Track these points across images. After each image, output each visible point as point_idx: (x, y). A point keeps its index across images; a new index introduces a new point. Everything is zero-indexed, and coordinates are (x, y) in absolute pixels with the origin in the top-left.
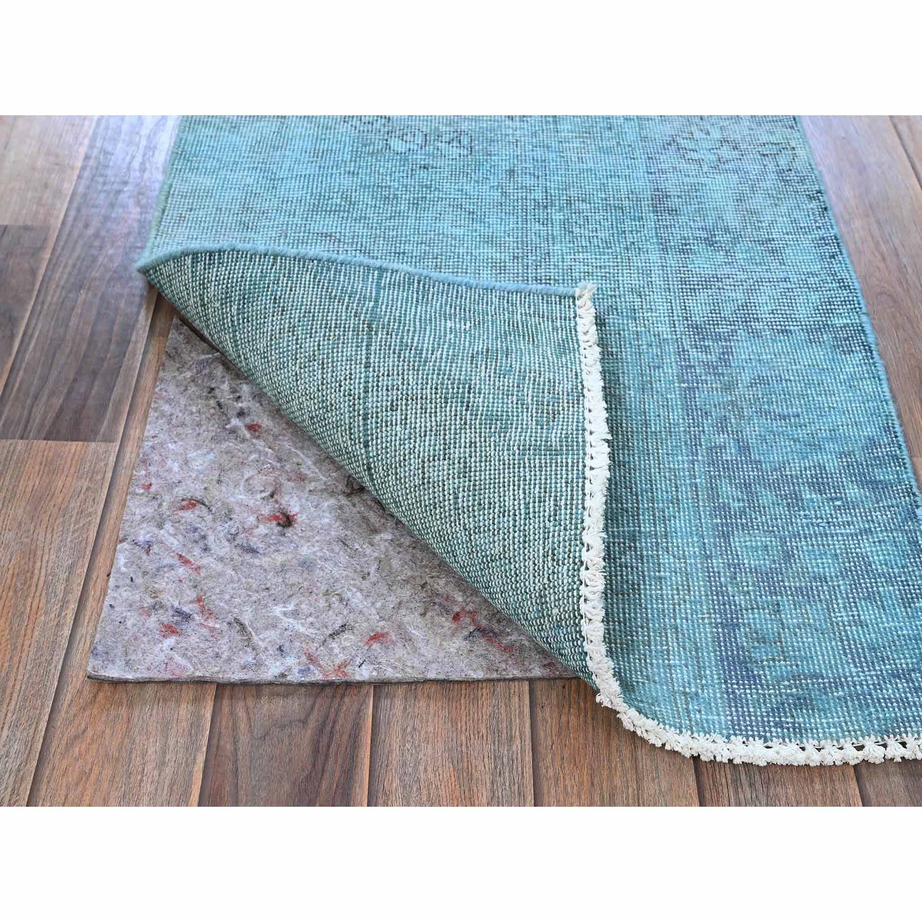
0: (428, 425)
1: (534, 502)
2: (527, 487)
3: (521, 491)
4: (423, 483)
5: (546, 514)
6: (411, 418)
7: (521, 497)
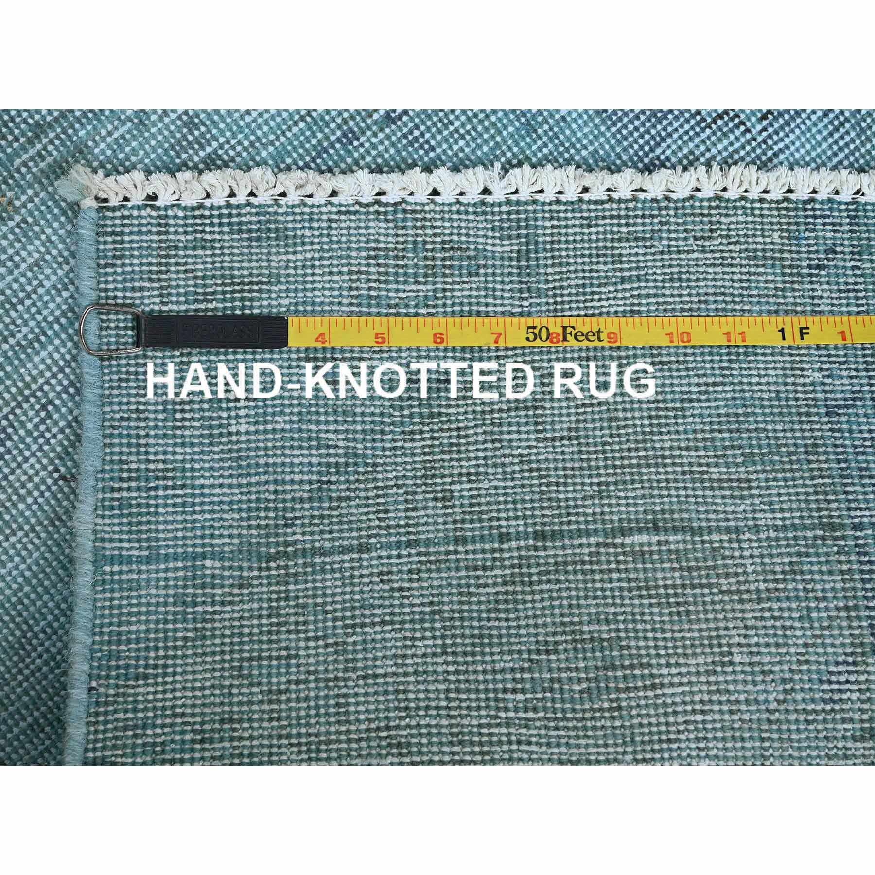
0: (480, 438)
1: (621, 270)
2: (595, 282)
3: (603, 289)
4: (577, 438)
5: (641, 251)
6: (468, 466)
7: (612, 289)
